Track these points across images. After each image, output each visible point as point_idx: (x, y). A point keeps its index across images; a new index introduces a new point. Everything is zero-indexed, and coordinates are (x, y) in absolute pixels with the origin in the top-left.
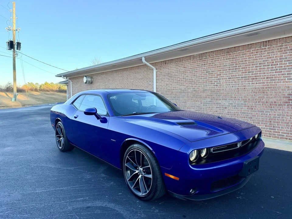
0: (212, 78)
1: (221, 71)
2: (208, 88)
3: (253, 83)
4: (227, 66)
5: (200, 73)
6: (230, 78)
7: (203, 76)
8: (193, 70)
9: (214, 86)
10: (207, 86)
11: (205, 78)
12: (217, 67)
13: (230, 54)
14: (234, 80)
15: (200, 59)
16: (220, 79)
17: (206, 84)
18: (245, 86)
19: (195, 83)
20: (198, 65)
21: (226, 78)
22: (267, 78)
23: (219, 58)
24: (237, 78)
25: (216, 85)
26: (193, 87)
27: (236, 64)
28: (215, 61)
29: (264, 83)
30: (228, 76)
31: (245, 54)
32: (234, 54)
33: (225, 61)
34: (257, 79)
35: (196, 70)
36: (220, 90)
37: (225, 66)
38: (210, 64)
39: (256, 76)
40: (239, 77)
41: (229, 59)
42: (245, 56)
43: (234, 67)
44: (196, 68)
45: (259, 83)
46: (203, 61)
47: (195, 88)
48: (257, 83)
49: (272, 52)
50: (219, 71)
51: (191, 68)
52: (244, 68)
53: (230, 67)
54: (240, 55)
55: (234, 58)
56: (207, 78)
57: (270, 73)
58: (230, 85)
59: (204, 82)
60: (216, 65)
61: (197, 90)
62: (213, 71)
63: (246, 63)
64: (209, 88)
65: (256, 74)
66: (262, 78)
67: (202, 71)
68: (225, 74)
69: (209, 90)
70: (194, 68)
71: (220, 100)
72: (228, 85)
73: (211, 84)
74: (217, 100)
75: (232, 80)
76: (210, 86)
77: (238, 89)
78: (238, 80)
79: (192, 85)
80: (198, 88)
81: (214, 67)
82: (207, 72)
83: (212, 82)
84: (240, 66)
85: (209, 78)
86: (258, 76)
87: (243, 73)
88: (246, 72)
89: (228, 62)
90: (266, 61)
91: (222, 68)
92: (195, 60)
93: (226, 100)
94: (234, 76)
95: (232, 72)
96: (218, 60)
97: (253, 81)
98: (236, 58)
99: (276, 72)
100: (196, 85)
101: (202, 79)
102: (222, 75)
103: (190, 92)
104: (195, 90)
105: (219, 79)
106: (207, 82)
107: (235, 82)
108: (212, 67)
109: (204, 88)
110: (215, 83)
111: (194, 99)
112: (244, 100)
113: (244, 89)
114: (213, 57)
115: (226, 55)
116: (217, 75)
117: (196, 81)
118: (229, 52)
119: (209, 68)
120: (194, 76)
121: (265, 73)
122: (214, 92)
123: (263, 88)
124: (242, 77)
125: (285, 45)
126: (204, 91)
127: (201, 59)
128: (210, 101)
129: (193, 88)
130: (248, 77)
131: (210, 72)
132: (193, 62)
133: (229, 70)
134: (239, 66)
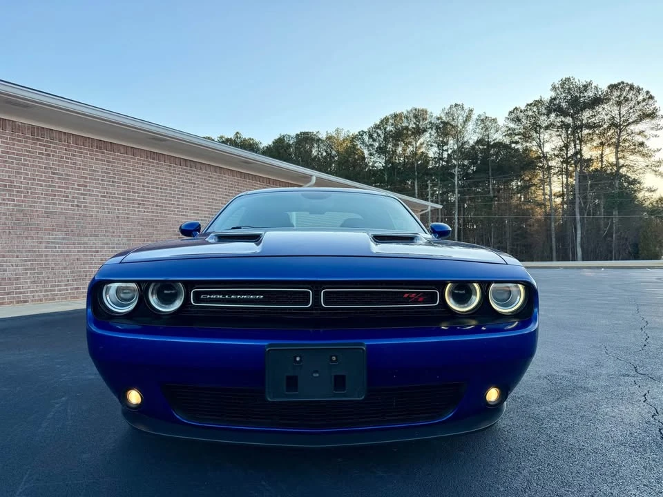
0: (68, 188)
1: (86, 178)
2: (57, 208)
3: (139, 211)
4: (98, 172)
5: (34, 171)
6: (105, 197)
7: (44, 181)
8: (16, 159)
9: (72, 206)
10: (54, 204)
11: (50, 186)
12: (79, 169)
13: (103, 153)
14: (111, 201)
15: (33, 139)
16: (86, 195)
17: (52, 199)
18: (128, 214)
19: (22, 192)
20: (30, 152)
21: (98, 196)
22: (157, 206)
23: (82, 153)
24: (116, 198)
25: (77, 206)
26: (14, 200)
27: (114, 174)
28: (74, 155)
29: (153, 212)
30: (100, 192)
31: (128, 161)
32: (110, 154)
33: (94, 163)
34: (144, 204)
35: (25, 160)
36: (85, 215)
37: (94, 171)
38: (62, 157)
39: (143, 201)
40: (120, 198)
41: (101, 160)
42: (128, 165)
43: (111, 177)
44: (24, 155)
45: (147, 212)
46: (44, 145)
47: (20, 205)
48: (145, 212)
49: (161, 171)
50: (82, 177)
51: (8, 153)
52: (127, 184)
53: (103, 176)
54: (119, 160)
55: (110, 162)
56: (55, 187)
57: (160, 199)
58: (104, 208)
59: (46, 195)
60: (75, 164)
61: (27, 211)
62: (70, 176)
63: (130, 176)
64: (62, 209)
65: (143, 197)
66: (150, 205)
67: (40, 167)
68: (94, 187)
69: (62, 213)
70: (18, 154)
71: (86, 236)
72: (100, 208)
73: (65, 201)
74: (78, 235)
75: (107, 201)
76: (64, 205)
77: (118, 217)
78: (118, 202)
79: (10, 195)
80: (30, 206)
81: (71, 167)
82: (54, 173)
83: (67, 197)
84: (121, 179)
85: (60, 187)
86: (146, 201)
87: (125, 191)
88: (130, 192)
89: (100, 166)
90: (155, 181)
91: (88, 174)
92: (18, 136)
93: (97, 236)
94: (111, 193)
95: (107, 185)
96: (80, 156)
97: (139, 207)
98: (114, 162)
99: (166, 199)
100: (25, 197)
101: (41, 185)
102: (88, 188)
103: (5, 214)
104: (22, 211)
105: (82, 194)
106: (55, 195)
107: (113, 205)
108: (67, 167)
109: (47, 208)
110: (74, 201)
111: (18, 232)
112: (127, 237)
113: (128, 218)
114: (68, 146)
115: (97, 151)
116: (78, 185)
117: (26, 188)
118: (100, 148)
119: (59, 165)
120: (18, 173)
121: (153, 198)
122: (73, 218)
123: (152, 220)
124: (124, 199)
125: (174, 167)
126: (48, 214)
127: (38, 140)
128: (64, 239)
129: (15, 205)
130: (133, 200)
131: (62, 175)
132: (13, 140)
133: (102, 180)
134: (118, 179)
